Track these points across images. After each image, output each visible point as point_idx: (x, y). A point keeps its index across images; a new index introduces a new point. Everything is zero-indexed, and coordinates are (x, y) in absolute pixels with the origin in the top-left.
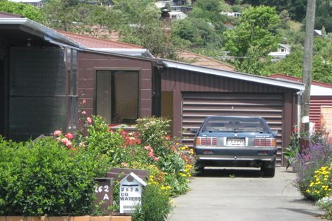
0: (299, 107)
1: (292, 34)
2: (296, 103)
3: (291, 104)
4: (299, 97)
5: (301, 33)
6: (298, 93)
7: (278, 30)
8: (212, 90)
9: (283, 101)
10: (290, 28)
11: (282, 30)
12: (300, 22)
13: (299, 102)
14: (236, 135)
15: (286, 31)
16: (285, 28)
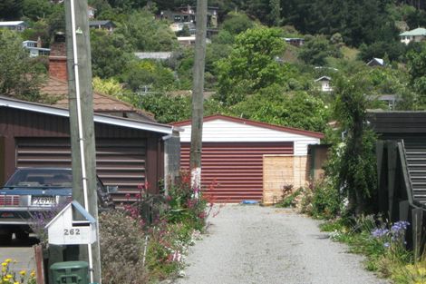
0: (166, 155)
1: (345, 64)
2: (163, 150)
3: (155, 152)
4: (165, 143)
5: (356, 63)
6: (164, 138)
7: (327, 58)
8: (54, 134)
9: (146, 148)
10: (343, 56)
11: (333, 59)
12: (357, 48)
13: (165, 150)
14: (44, 192)
15: (339, 60)
16: (337, 57)
